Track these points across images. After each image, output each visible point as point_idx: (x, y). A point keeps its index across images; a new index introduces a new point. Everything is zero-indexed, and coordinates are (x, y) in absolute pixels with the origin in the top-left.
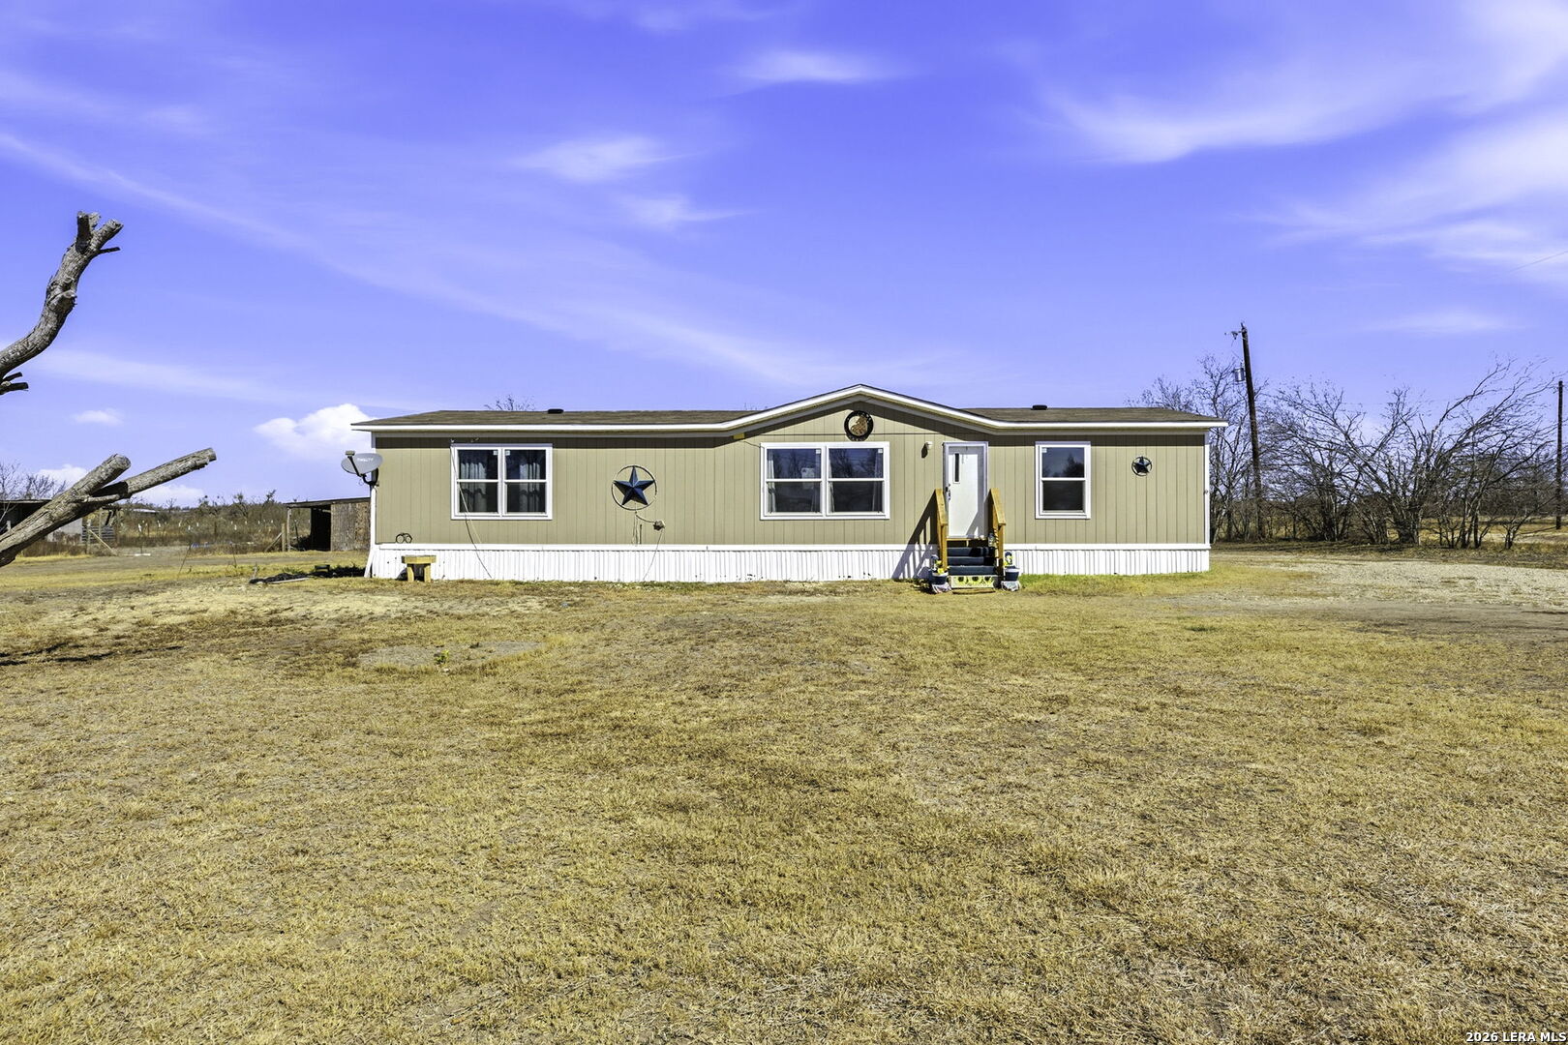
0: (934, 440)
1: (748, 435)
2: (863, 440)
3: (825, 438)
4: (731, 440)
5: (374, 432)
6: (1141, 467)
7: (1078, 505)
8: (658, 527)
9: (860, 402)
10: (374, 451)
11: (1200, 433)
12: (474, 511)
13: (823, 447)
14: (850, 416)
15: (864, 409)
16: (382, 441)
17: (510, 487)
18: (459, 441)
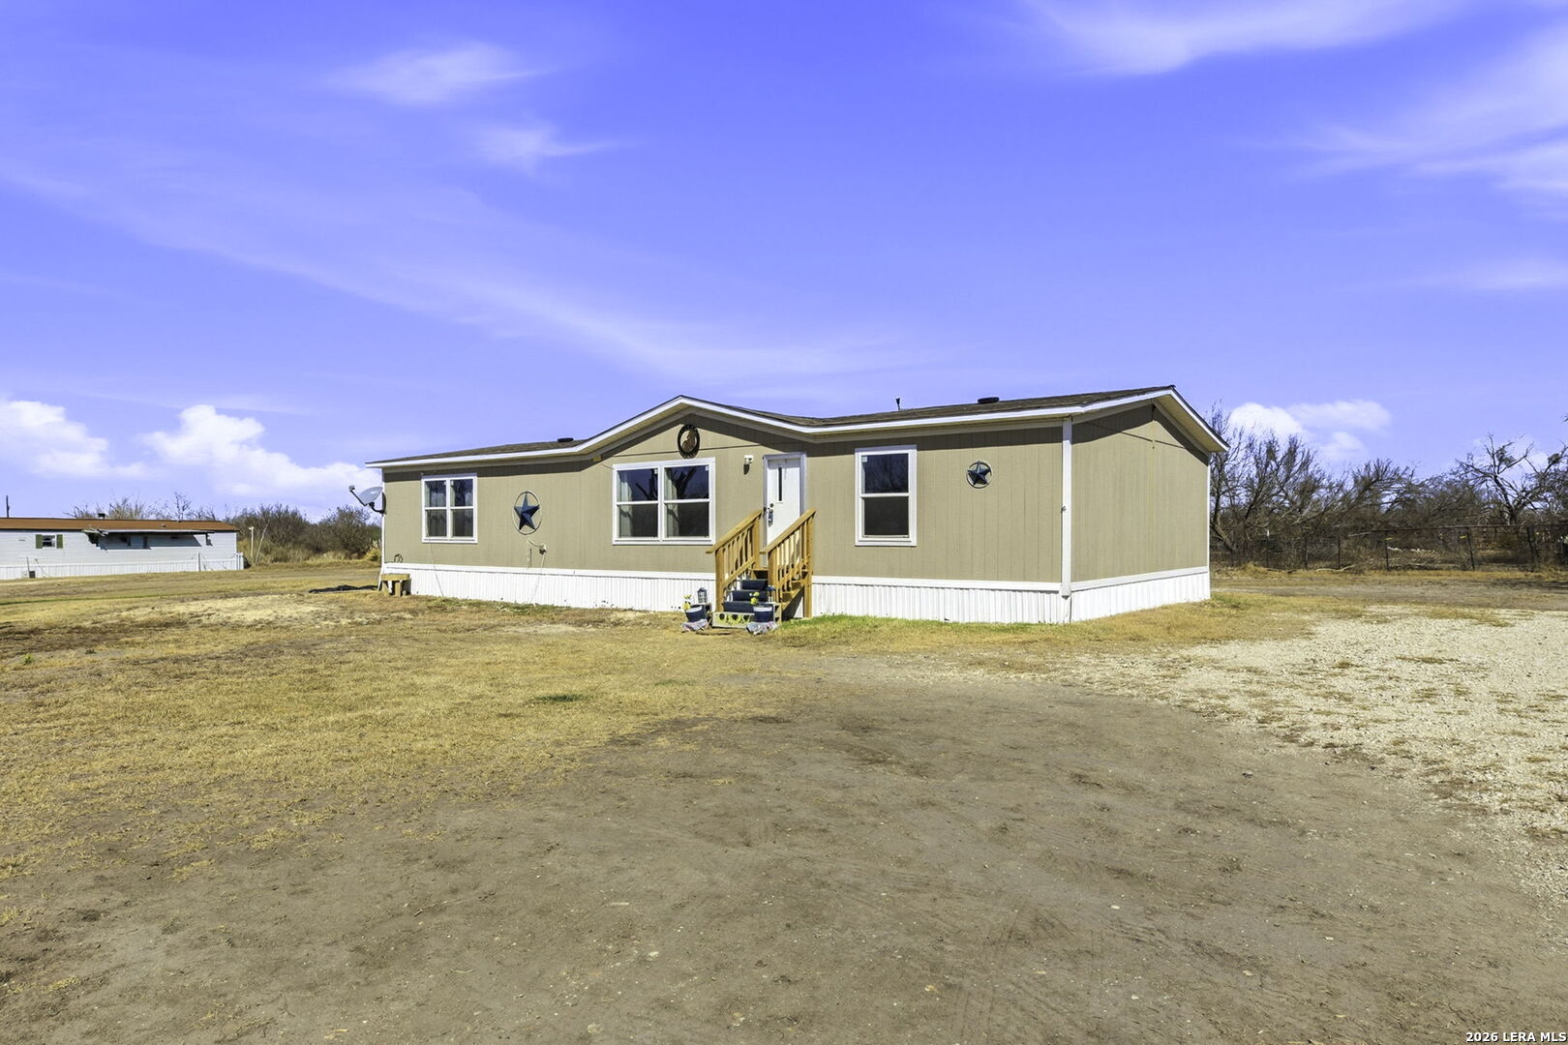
0: (754, 453)
1: (604, 457)
2: (693, 457)
3: (661, 457)
4: (589, 463)
5: (384, 468)
6: (978, 477)
7: (902, 529)
8: (542, 552)
9: (690, 414)
10: (383, 485)
11: (1052, 425)
12: (437, 535)
13: (660, 467)
14: (681, 432)
15: (692, 422)
16: (390, 476)
17: (456, 513)
18: (428, 474)
